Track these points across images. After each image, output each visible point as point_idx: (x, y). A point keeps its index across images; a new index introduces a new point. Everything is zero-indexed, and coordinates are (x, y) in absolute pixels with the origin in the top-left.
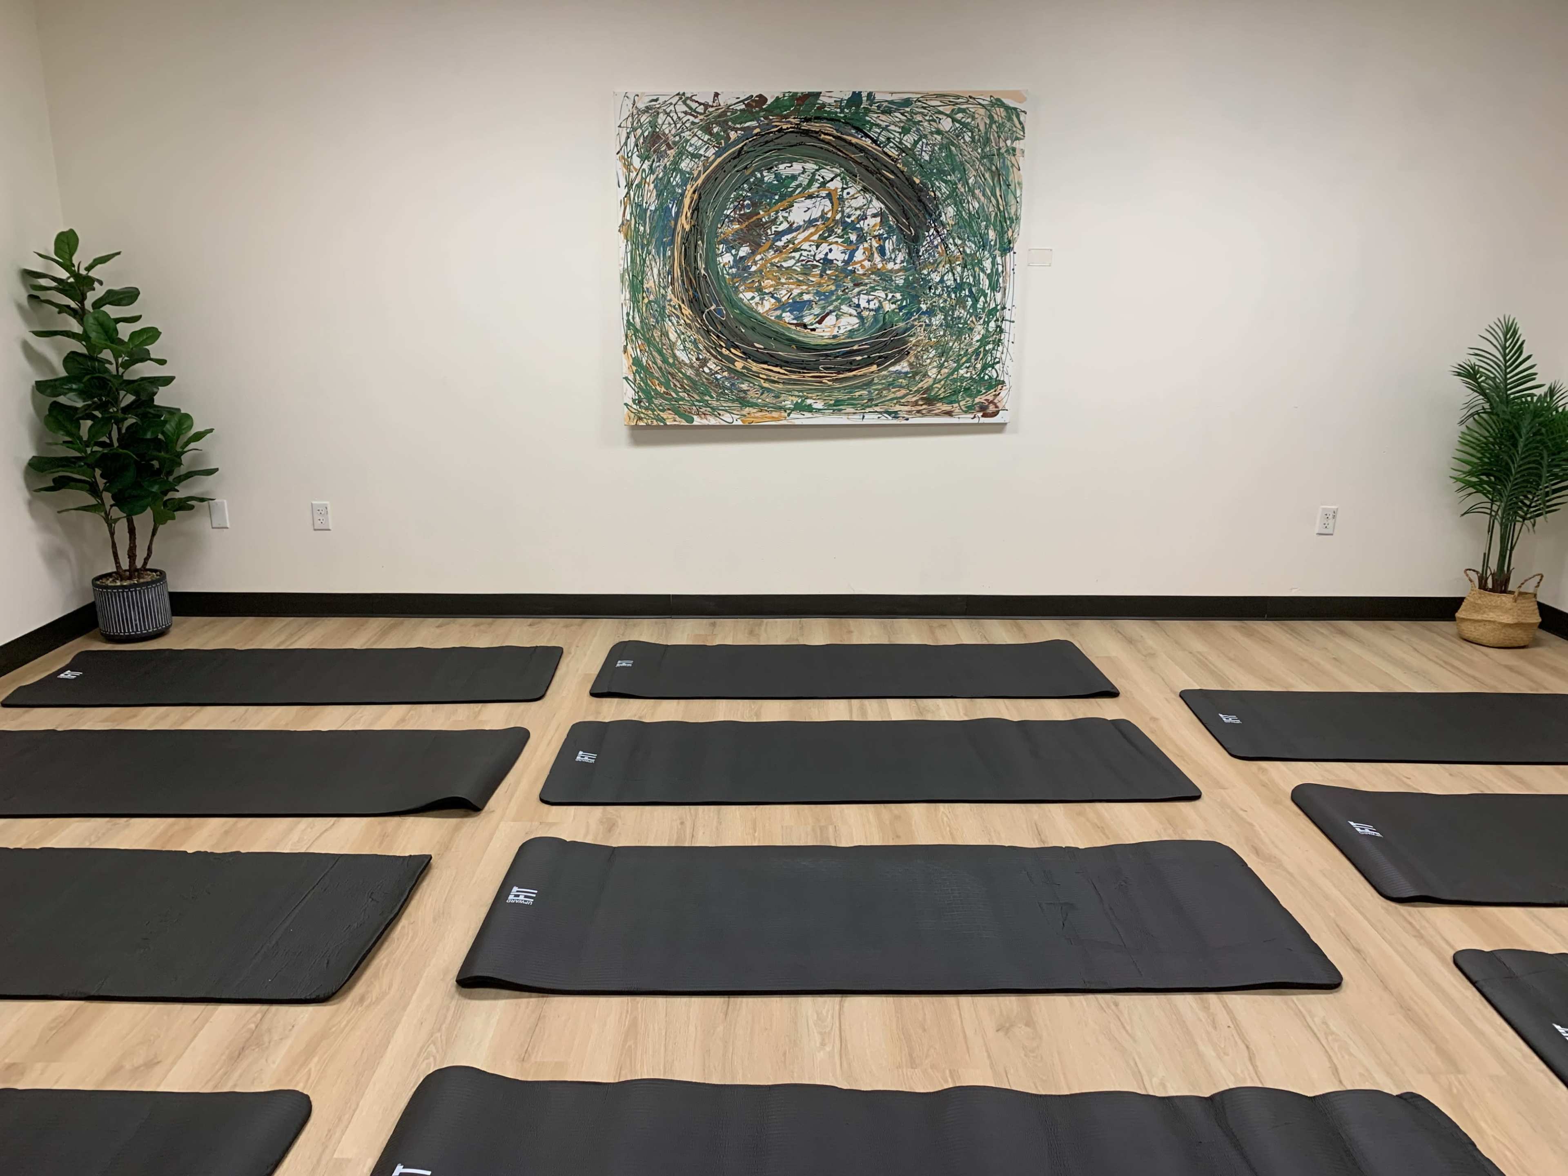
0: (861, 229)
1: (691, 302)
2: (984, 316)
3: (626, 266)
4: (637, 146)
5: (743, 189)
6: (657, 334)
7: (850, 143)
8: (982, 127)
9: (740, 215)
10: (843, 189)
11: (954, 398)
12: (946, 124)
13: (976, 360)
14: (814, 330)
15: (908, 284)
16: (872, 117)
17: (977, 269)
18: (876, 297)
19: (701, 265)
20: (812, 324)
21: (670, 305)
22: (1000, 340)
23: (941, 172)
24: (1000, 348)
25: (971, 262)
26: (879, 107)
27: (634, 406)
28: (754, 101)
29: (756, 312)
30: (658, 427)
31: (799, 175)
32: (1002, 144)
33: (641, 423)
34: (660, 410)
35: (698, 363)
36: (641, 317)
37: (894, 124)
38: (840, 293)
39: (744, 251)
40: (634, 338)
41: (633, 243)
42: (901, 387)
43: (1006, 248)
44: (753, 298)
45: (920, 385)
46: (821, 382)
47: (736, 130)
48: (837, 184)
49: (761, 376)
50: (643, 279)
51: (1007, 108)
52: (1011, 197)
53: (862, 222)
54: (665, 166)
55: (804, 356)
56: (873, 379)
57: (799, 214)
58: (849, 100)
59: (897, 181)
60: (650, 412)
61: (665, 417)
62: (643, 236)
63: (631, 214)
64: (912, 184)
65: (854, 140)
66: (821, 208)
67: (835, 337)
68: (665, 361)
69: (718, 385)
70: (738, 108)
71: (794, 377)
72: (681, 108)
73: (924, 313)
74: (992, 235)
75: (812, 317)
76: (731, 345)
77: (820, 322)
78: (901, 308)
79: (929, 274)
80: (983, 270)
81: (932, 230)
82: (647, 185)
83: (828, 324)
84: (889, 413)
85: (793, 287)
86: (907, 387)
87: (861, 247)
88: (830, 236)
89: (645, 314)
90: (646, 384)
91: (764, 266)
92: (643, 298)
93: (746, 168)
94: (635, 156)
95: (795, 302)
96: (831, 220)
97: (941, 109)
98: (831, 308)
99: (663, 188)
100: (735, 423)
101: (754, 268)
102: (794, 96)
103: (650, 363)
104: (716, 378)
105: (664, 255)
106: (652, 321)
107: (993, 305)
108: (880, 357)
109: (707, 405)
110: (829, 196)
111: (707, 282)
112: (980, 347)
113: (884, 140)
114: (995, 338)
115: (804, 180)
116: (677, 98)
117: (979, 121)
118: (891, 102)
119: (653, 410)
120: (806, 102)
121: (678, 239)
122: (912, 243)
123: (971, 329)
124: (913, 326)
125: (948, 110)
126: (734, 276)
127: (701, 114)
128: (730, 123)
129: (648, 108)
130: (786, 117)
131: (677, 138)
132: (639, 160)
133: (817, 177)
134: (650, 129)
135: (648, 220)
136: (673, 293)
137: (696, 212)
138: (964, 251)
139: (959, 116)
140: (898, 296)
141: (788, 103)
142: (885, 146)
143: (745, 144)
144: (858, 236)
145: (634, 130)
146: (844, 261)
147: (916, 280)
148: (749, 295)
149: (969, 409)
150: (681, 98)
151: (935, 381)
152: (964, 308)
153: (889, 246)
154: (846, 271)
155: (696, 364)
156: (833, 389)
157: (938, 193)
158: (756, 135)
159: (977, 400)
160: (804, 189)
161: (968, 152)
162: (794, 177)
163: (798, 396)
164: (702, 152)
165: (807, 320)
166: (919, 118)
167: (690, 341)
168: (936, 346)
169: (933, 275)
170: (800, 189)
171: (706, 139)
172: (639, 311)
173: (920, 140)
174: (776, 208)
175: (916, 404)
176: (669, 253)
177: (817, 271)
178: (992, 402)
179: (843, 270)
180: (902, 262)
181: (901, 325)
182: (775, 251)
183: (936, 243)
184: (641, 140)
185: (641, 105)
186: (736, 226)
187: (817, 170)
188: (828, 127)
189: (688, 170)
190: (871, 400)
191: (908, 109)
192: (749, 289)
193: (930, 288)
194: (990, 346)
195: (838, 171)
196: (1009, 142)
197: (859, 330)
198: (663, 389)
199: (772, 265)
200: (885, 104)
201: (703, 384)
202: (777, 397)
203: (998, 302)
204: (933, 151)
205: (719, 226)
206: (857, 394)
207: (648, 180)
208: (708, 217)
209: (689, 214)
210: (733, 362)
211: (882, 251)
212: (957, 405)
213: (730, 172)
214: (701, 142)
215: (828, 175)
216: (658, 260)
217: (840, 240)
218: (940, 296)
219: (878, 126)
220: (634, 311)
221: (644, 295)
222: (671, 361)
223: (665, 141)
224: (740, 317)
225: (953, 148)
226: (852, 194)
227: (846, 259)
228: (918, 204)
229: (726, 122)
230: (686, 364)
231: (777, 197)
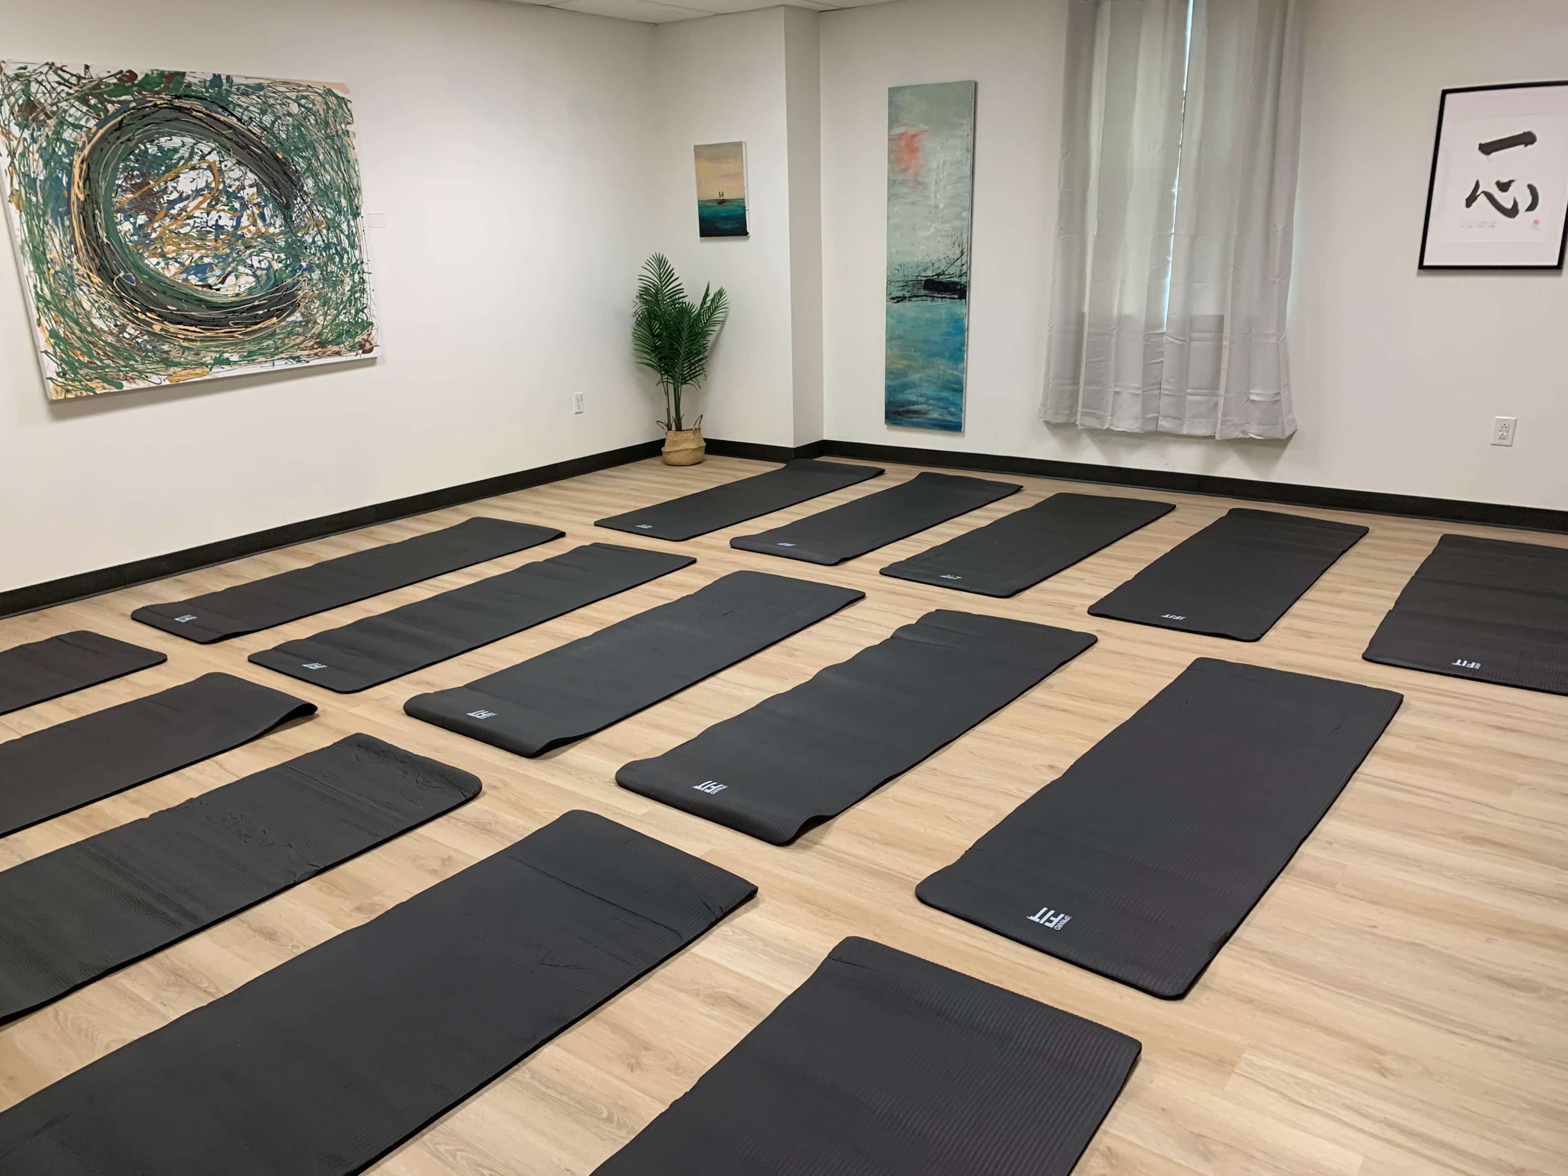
0: (242, 198)
1: (99, 270)
2: (349, 270)
3: (24, 238)
4: (13, 114)
5: (130, 160)
6: (70, 304)
7: (219, 120)
8: (321, 112)
9: (131, 185)
10: (221, 162)
11: (339, 340)
12: (294, 108)
13: (350, 306)
14: (218, 290)
15: (289, 245)
16: (234, 98)
17: (338, 231)
18: (266, 258)
19: (103, 234)
20: (216, 285)
21: (78, 275)
22: (364, 289)
23: (297, 149)
24: (365, 296)
25: (333, 226)
26: (238, 89)
27: (60, 379)
28: (125, 76)
29: (164, 276)
30: (88, 397)
31: (180, 148)
32: (338, 127)
33: (70, 396)
34: (87, 380)
35: (117, 329)
36: (50, 288)
37: (253, 105)
38: (235, 255)
39: (142, 219)
40: (46, 310)
41: (27, 214)
42: (298, 334)
43: (356, 214)
44: (158, 263)
45: (313, 332)
46: (233, 337)
47: (113, 103)
48: (214, 157)
49: (179, 336)
50: (44, 249)
51: (337, 97)
52: (352, 172)
53: (242, 192)
54: (47, 136)
55: (215, 314)
56: (275, 331)
57: (187, 183)
58: (210, 81)
59: (264, 155)
60: (77, 383)
61: (94, 387)
62: (37, 206)
63: (20, 183)
64: (277, 159)
65: (222, 118)
66: (205, 178)
67: (237, 295)
68: (83, 330)
69: (140, 349)
70: (111, 82)
71: (209, 334)
72: (53, 78)
73: (305, 270)
74: (344, 202)
75: (215, 278)
76: (146, 310)
77: (222, 282)
78: (287, 266)
79: (303, 236)
80: (342, 232)
81: (299, 199)
82: (31, 155)
83: (230, 284)
84: (294, 358)
85: (193, 251)
86: (303, 334)
87: (245, 214)
88: (217, 204)
89: (53, 285)
90: (68, 356)
91: (163, 232)
92: (49, 269)
93: (129, 140)
94: (12, 124)
95: (197, 265)
96: (215, 190)
97: (288, 94)
98: (229, 269)
99: (48, 157)
100: (164, 383)
101: (154, 235)
102: (162, 74)
103: (68, 333)
104: (137, 343)
105: (63, 225)
106: (63, 292)
107: (354, 261)
108: (278, 310)
109: (134, 370)
110: (210, 168)
111: (111, 250)
112: (351, 296)
113: (247, 119)
114: (360, 287)
115: (184, 152)
116: (47, 68)
117: (318, 107)
118: (247, 86)
119: (80, 381)
120: (174, 80)
121: (75, 209)
122: (285, 209)
123: (342, 281)
124: (298, 281)
125: (293, 95)
126: (136, 243)
127: (75, 85)
128: (105, 96)
129: (17, 77)
130: (158, 93)
131: (55, 108)
132: (17, 128)
133: (196, 150)
134: (24, 97)
135: (38, 189)
136: (79, 262)
137: (88, 182)
138: (326, 216)
139: (303, 101)
140: (283, 256)
141: (157, 80)
142: (249, 125)
143: (124, 117)
144: (241, 204)
145: (7, 97)
146: (233, 227)
147: (294, 242)
148: (154, 261)
149: (352, 348)
150: (51, 68)
151: (324, 327)
152: (334, 263)
153: (267, 212)
154: (236, 236)
155: (115, 330)
156: (244, 342)
157: (298, 167)
158: (133, 108)
159: (357, 340)
160: (187, 161)
161: (316, 134)
162: (176, 150)
163: (216, 352)
164: (82, 122)
165: (211, 281)
166: (271, 101)
167: (105, 309)
168: (319, 297)
169: (306, 237)
170: (182, 162)
171: (84, 111)
172: (46, 283)
173: (276, 120)
174: (164, 178)
175: (312, 348)
176: (67, 223)
177: (212, 236)
178: (367, 341)
179: (234, 234)
180: (281, 226)
181: (289, 281)
182: (171, 219)
183: (303, 210)
184: (17, 108)
185: (11, 73)
186: (130, 196)
187: (195, 144)
188: (197, 104)
189: (72, 140)
190: (277, 348)
191: (262, 93)
192: (154, 255)
193: (306, 248)
194: (358, 295)
195: (213, 145)
196: (343, 126)
197: (256, 287)
198: (86, 359)
199: (171, 231)
200: (243, 87)
201: (125, 349)
202: (197, 354)
203: (358, 257)
204: (288, 130)
205: (113, 195)
206: (265, 344)
207: (31, 149)
208: (100, 187)
209: (81, 184)
210: (150, 325)
211: (262, 216)
212: (342, 346)
213: (114, 143)
214: (79, 113)
215: (206, 150)
216: (57, 230)
217: (226, 208)
218: (314, 254)
219: (240, 106)
220: (41, 282)
221: (49, 266)
222: (89, 329)
223: (42, 110)
224: (150, 283)
225: (303, 129)
226: (229, 166)
227: (234, 224)
228: (285, 177)
229: (101, 94)
230: (105, 332)
231: (163, 168)
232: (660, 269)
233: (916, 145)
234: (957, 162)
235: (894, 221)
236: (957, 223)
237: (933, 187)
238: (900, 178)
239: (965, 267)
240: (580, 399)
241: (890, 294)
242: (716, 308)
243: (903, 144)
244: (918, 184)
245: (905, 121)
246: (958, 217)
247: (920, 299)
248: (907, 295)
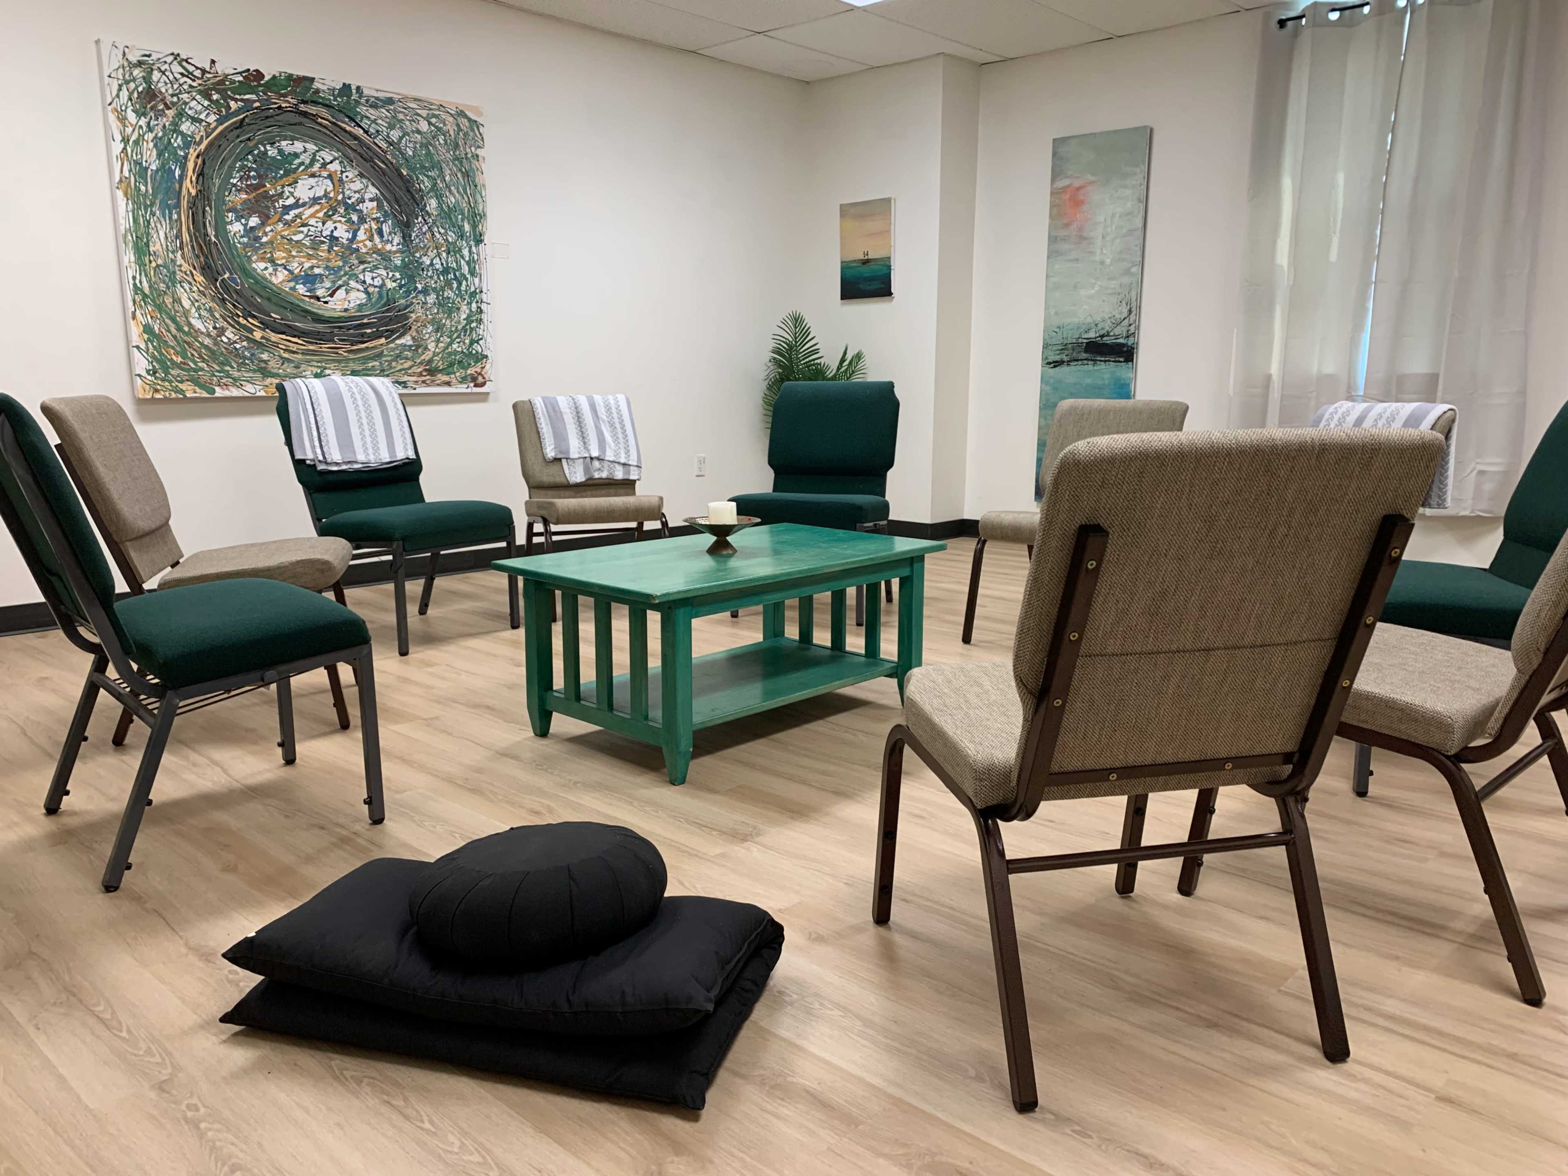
0: (361, 211)
1: (203, 268)
2: (467, 297)
3: (128, 226)
4: (131, 100)
5: (248, 160)
6: (168, 300)
7: (346, 131)
8: (452, 133)
9: (247, 185)
10: (342, 172)
11: (450, 370)
12: (424, 126)
13: (465, 335)
14: (326, 302)
15: (405, 266)
16: (362, 109)
17: (458, 256)
18: (380, 275)
19: (211, 232)
20: (324, 297)
21: (181, 271)
22: (481, 319)
23: (423, 167)
24: (482, 326)
25: (453, 250)
26: (367, 101)
27: (149, 377)
28: (251, 74)
29: (270, 282)
30: (177, 399)
31: (301, 153)
32: (468, 150)
33: (158, 396)
34: (178, 381)
35: (215, 331)
36: (149, 281)
37: (381, 118)
38: (347, 269)
39: (254, 221)
40: (143, 304)
41: (134, 203)
42: (407, 358)
43: (479, 241)
44: (266, 268)
45: (422, 358)
46: (337, 353)
47: (236, 100)
48: (335, 167)
49: (280, 346)
50: (148, 241)
51: (470, 120)
52: (478, 197)
53: (361, 205)
54: (164, 126)
55: (320, 327)
56: (383, 352)
57: (304, 189)
58: (340, 90)
59: (388, 171)
60: (167, 384)
61: (184, 389)
62: (145, 196)
63: (130, 170)
64: (400, 175)
65: (348, 128)
66: (324, 187)
67: (346, 310)
68: (179, 329)
69: (236, 356)
70: (237, 79)
71: (311, 347)
72: (177, 68)
73: (420, 292)
74: (467, 227)
75: (324, 290)
76: (248, 315)
77: (332, 295)
78: (401, 287)
79: (421, 257)
80: (462, 257)
81: (420, 219)
82: (145, 143)
83: (339, 298)
84: (400, 383)
85: (304, 260)
86: (412, 359)
87: (362, 227)
88: (333, 214)
89: (153, 279)
90: (161, 354)
91: (275, 237)
92: (150, 262)
93: (249, 139)
94: (129, 110)
95: (307, 275)
96: (333, 201)
97: (418, 111)
98: (340, 282)
99: (163, 148)
100: (258, 394)
101: (264, 239)
102: (290, 77)
103: (164, 331)
104: (235, 348)
105: (170, 218)
106: (162, 286)
107: (473, 289)
108: (387, 331)
109: (228, 376)
110: (330, 177)
111: (218, 249)
112: (466, 325)
113: (374, 131)
114: (476, 317)
115: (305, 158)
116: (171, 58)
117: (449, 127)
118: (377, 98)
119: (170, 382)
120: (302, 85)
121: (184, 203)
122: (405, 228)
123: (458, 309)
124: (412, 303)
125: (424, 113)
126: (245, 246)
127: (198, 78)
128: (229, 93)
129: (140, 63)
130: (284, 95)
131: (175, 99)
132: (134, 115)
133: (318, 158)
134: (144, 85)
135: (149, 179)
136: (183, 257)
137: (201, 177)
138: (447, 239)
139: (433, 120)
140: (398, 275)
141: (284, 83)
142: (375, 138)
143: (246, 116)
144: (359, 217)
145: (127, 82)
146: (348, 239)
147: (410, 262)
148: (262, 265)
149: (463, 380)
150: (175, 59)
151: (435, 354)
152: (451, 289)
153: (386, 229)
154: (350, 249)
155: (214, 333)
156: (347, 360)
157: (422, 186)
158: (256, 108)
159: (469, 372)
160: (307, 168)
161: (444, 154)
162: (296, 155)
163: (318, 367)
164: (202, 117)
165: (320, 293)
166: (401, 116)
167: (206, 309)
168: (432, 322)
169: (424, 259)
170: (302, 168)
171: (206, 105)
172: (146, 276)
173: (403, 136)
174: (280, 183)
175: (420, 375)
176: (175, 217)
177: (325, 247)
178: (480, 374)
179: (349, 248)
180: (398, 245)
181: (402, 301)
182: (285, 224)
183: (424, 230)
184: (136, 95)
185: (134, 59)
186: (244, 196)
187: (317, 151)
188: (323, 112)
189: (189, 133)
190: (383, 371)
191: (392, 107)
192: (263, 259)
193: (423, 270)
194: (474, 325)
195: (336, 155)
196: (473, 149)
197: (366, 305)
198: (180, 360)
199: (283, 237)
200: (373, 99)
201: (222, 353)
202: (297, 367)
203: (477, 285)
204: (415, 148)
205: (227, 194)
206: (370, 365)
207: (146, 137)
208: (214, 184)
209: (194, 179)
210: (251, 331)
211: (380, 233)
212: (453, 376)
213: (233, 141)
214: (200, 107)
215: (328, 158)
216: (163, 223)
217: (343, 220)
218: (431, 277)
219: (367, 117)
220: (140, 274)
221: (152, 258)
222: (186, 329)
223: (162, 100)
224: (255, 287)
225: (431, 148)
226: (350, 177)
227: (350, 237)
228: (407, 194)
229: (225, 90)
230: (202, 333)
231: (282, 172)
232: (796, 328)
233: (1081, 198)
234: (1128, 214)
235: (1054, 280)
236: (1126, 280)
237: (1099, 242)
238: (1063, 233)
239: (1132, 329)
240: (702, 461)
241: (1046, 358)
242: (853, 372)
243: (1067, 197)
244: (1082, 238)
245: (1070, 173)
246: (1127, 272)
247: (1080, 363)
248: (1066, 359)
